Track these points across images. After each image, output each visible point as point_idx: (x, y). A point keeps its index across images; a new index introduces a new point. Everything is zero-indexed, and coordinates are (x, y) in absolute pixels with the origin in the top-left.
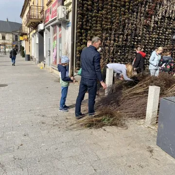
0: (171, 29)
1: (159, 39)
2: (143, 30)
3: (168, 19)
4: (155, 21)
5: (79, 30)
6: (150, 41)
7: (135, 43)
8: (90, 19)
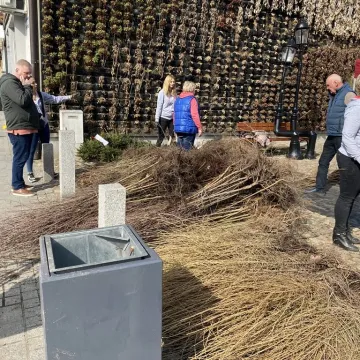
0: (286, 38)
1: (257, 61)
2: (216, 40)
3: (277, 16)
4: (245, 20)
5: (48, 36)
6: (235, 66)
7: (198, 71)
8: (75, 10)
